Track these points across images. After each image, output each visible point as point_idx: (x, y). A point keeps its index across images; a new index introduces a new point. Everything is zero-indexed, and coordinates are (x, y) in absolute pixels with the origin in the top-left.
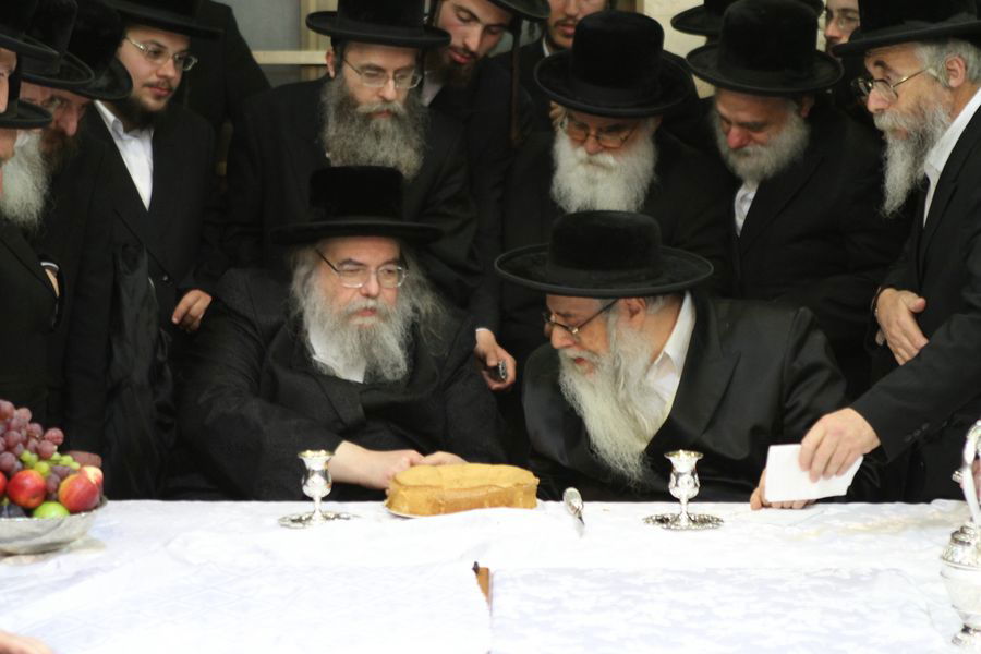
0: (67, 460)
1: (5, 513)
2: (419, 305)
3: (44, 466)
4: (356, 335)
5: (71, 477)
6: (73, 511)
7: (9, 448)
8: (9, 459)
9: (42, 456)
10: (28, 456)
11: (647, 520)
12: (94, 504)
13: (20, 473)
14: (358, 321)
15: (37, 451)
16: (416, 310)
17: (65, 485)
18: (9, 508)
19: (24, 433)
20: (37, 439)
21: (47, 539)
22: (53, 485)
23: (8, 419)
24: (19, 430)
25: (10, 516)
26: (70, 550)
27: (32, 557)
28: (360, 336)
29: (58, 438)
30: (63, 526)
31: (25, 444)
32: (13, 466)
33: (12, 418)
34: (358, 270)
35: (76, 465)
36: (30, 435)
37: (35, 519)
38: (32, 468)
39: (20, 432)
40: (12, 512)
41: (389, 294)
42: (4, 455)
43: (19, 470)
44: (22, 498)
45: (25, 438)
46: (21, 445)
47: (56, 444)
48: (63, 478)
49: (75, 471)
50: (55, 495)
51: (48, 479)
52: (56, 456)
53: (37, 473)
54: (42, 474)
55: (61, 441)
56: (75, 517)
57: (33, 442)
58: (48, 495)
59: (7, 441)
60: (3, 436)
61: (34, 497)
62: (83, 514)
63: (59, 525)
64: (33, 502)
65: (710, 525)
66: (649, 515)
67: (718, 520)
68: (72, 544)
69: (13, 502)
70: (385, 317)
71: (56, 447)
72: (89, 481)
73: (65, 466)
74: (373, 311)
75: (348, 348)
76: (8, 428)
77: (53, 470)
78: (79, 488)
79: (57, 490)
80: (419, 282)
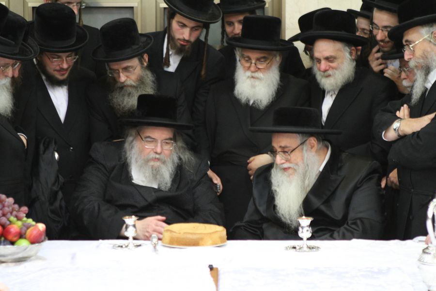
0: (30, 221)
1: (2, 243)
2: (182, 157)
3: (20, 223)
4: (150, 170)
5: (32, 228)
6: (33, 243)
7: (4, 215)
8: (4, 220)
9: (19, 219)
10: (12, 218)
11: (287, 248)
12: (41, 240)
13: (9, 226)
14: (152, 163)
15: (16, 217)
16: (180, 159)
17: (29, 232)
18: (4, 241)
19: (11, 208)
20: (17, 211)
21: (20, 255)
22: (23, 231)
23: (4, 203)
24: (8, 207)
25: (4, 245)
26: (31, 261)
27: (14, 264)
28: (153, 170)
29: (26, 211)
30: (28, 249)
31: (11, 213)
32: (6, 223)
33: (5, 202)
34: (153, 141)
35: (34, 223)
36: (13, 210)
37: (15, 246)
38: (14, 224)
39: (9, 208)
40: (5, 243)
41: (167, 152)
42: (2, 218)
43: (9, 225)
44: (10, 237)
45: (11, 211)
46: (9, 214)
47: (25, 213)
48: (28, 228)
49: (33, 226)
50: (24, 236)
51: (21, 229)
52: (25, 219)
53: (16, 226)
54: (19, 227)
55: (27, 212)
56: (34, 246)
57: (15, 213)
58: (21, 236)
59: (3, 212)
60: (1, 209)
61: (15, 237)
62: (37, 244)
63: (25, 249)
64: (15, 239)
65: (314, 250)
66: (287, 246)
67: (318, 248)
68: (32, 258)
69: (6, 239)
70: (164, 162)
71: (25, 215)
72: (39, 230)
73: (29, 223)
74: (158, 159)
75: (147, 175)
76: (4, 206)
77: (23, 225)
78: (35, 233)
79: (25, 234)
80: (182, 147)
